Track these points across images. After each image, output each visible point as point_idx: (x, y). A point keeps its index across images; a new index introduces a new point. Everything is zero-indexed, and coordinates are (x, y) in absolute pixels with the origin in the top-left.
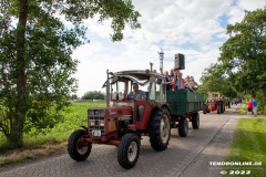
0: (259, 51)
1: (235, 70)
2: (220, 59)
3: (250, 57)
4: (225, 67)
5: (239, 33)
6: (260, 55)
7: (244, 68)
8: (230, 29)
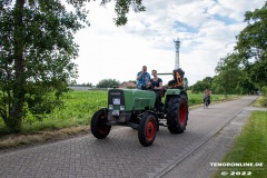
2: (236, 48)
4: (241, 57)
5: (259, 20)
7: (263, 58)
8: (248, 16)
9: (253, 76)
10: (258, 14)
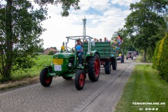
0: (150, 22)
1: (134, 34)
2: (125, 26)
3: (144, 25)
4: (128, 32)
5: (138, 9)
6: (151, 24)
7: (141, 32)
8: (132, 6)
9: (136, 44)
10: (137, 5)
